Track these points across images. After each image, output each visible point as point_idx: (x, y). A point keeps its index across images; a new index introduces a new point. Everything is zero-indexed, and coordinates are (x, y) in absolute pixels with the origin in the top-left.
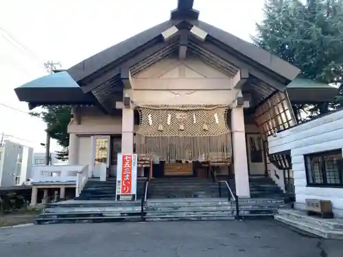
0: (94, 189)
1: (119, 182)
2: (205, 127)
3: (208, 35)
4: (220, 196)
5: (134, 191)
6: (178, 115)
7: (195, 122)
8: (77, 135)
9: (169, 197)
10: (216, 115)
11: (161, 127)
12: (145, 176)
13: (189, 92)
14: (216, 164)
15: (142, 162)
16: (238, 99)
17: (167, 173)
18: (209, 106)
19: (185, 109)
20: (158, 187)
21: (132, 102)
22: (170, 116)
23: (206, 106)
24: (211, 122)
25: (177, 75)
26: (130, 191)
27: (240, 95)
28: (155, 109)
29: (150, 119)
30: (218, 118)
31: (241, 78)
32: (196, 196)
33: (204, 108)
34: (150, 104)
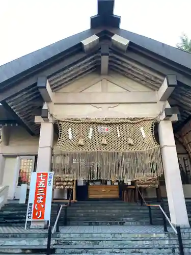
0: (10, 212)
1: (31, 204)
2: (131, 141)
3: (130, 42)
4: (151, 223)
5: (47, 217)
6: (101, 129)
7: (119, 136)
8: (3, 155)
9: (90, 224)
10: (142, 129)
11: (81, 142)
12: (68, 199)
13: (112, 106)
14: (143, 186)
15: (65, 183)
16: (166, 110)
17: (91, 196)
18: (134, 119)
19: (108, 122)
20: (80, 212)
21: (51, 115)
22: (91, 129)
23: (131, 119)
24: (136, 136)
25: (99, 90)
26: (42, 217)
27: (168, 106)
28: (76, 123)
29: (70, 133)
30: (145, 132)
31: (169, 86)
32: (122, 224)
33: (129, 121)
34: (70, 118)
